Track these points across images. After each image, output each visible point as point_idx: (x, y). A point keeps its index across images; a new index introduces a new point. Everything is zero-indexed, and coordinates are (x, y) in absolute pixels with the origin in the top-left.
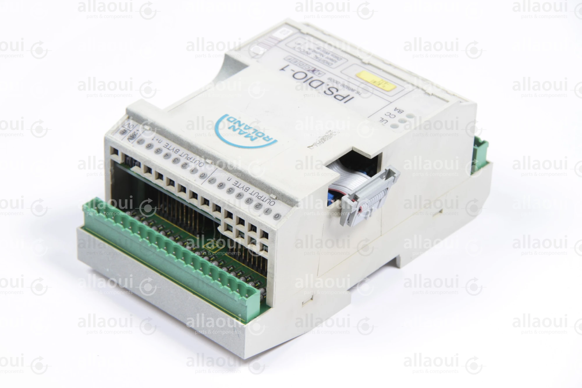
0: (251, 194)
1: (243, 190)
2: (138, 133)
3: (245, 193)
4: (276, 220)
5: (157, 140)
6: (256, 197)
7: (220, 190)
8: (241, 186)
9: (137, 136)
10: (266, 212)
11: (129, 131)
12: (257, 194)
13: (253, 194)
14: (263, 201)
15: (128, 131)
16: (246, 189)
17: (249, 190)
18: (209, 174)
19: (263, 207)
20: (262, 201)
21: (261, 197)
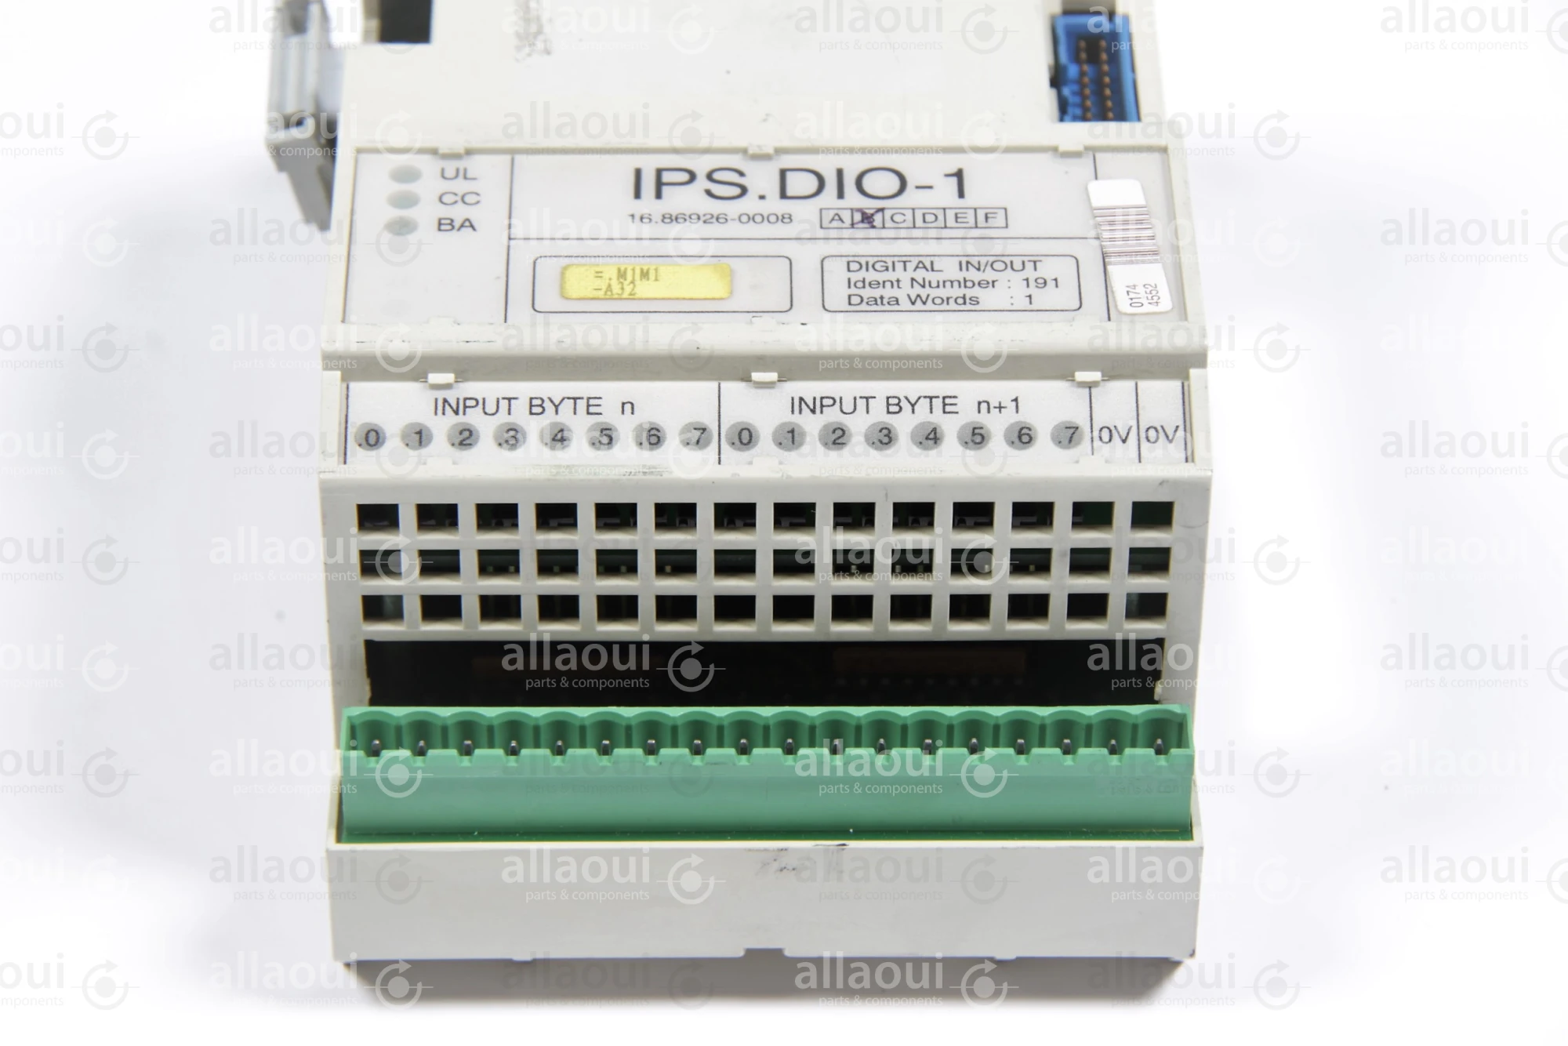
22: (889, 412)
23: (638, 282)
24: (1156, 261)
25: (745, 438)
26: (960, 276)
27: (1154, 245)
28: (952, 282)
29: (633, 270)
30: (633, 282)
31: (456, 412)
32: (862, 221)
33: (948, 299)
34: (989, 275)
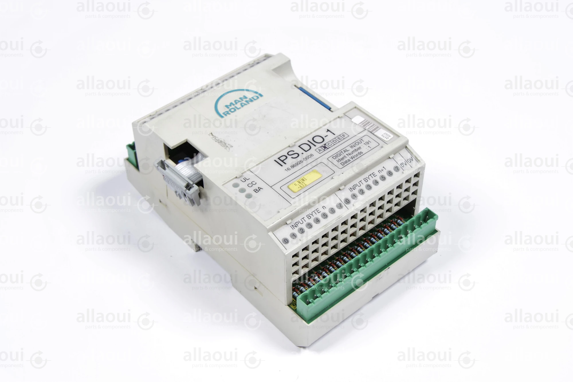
22: (366, 182)
23: (304, 182)
24: (379, 129)
25: (347, 201)
26: (353, 149)
27: (376, 126)
28: (353, 151)
29: (300, 180)
30: (303, 183)
31: (296, 227)
32: (325, 148)
33: (357, 154)
34: (357, 147)
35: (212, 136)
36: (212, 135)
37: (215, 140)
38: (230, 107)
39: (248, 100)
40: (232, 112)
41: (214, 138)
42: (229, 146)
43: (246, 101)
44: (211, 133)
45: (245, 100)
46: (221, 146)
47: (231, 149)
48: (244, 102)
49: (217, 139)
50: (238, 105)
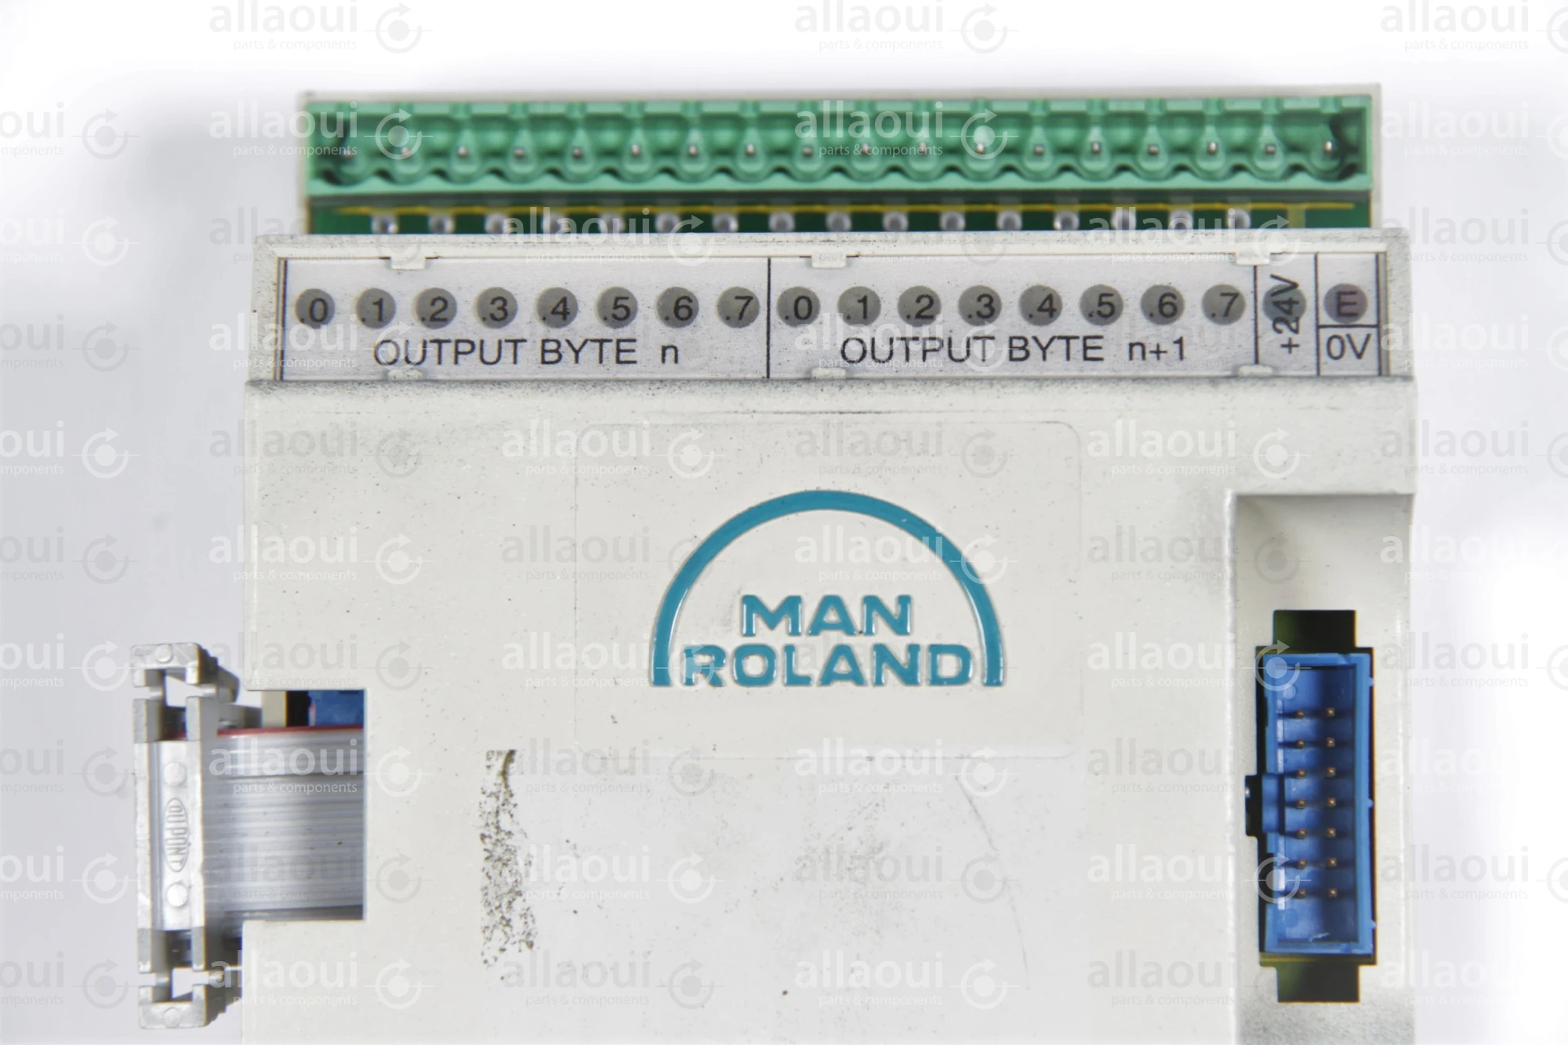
0: (515, 342)
1: (568, 341)
2: (1273, 335)
3: (542, 331)
4: (309, 292)
5: (1158, 352)
6: (482, 342)
7: (669, 285)
8: (590, 353)
9: (1265, 322)
10: (380, 303)
11: (1322, 322)
12: (491, 356)
13: (508, 349)
14: (439, 342)
15: (1325, 319)
16: (556, 351)
17: (540, 354)
18: (782, 332)
19: (413, 317)
20: (442, 338)
21: (457, 353)
35: (492, 780)
36: (504, 773)
37: (492, 819)
38: (763, 635)
39: (898, 646)
40: (744, 680)
41: (491, 804)
42: (518, 924)
43: (882, 653)
44: (510, 755)
45: (883, 633)
46: (479, 896)
47: (516, 954)
48: (862, 647)
49: (505, 822)
50: (813, 653)
